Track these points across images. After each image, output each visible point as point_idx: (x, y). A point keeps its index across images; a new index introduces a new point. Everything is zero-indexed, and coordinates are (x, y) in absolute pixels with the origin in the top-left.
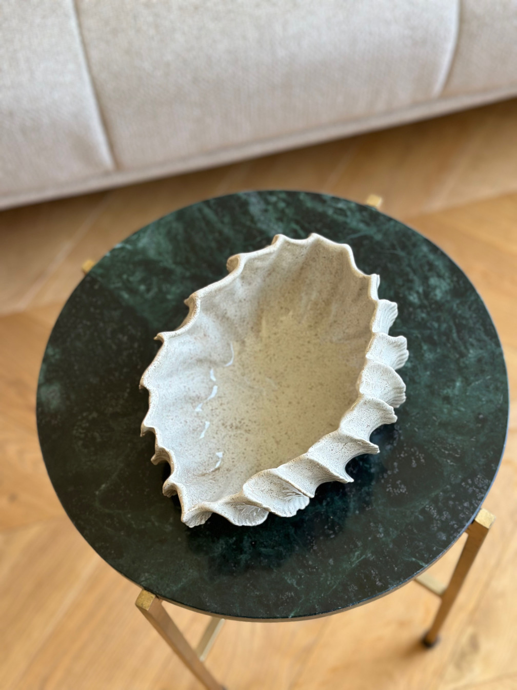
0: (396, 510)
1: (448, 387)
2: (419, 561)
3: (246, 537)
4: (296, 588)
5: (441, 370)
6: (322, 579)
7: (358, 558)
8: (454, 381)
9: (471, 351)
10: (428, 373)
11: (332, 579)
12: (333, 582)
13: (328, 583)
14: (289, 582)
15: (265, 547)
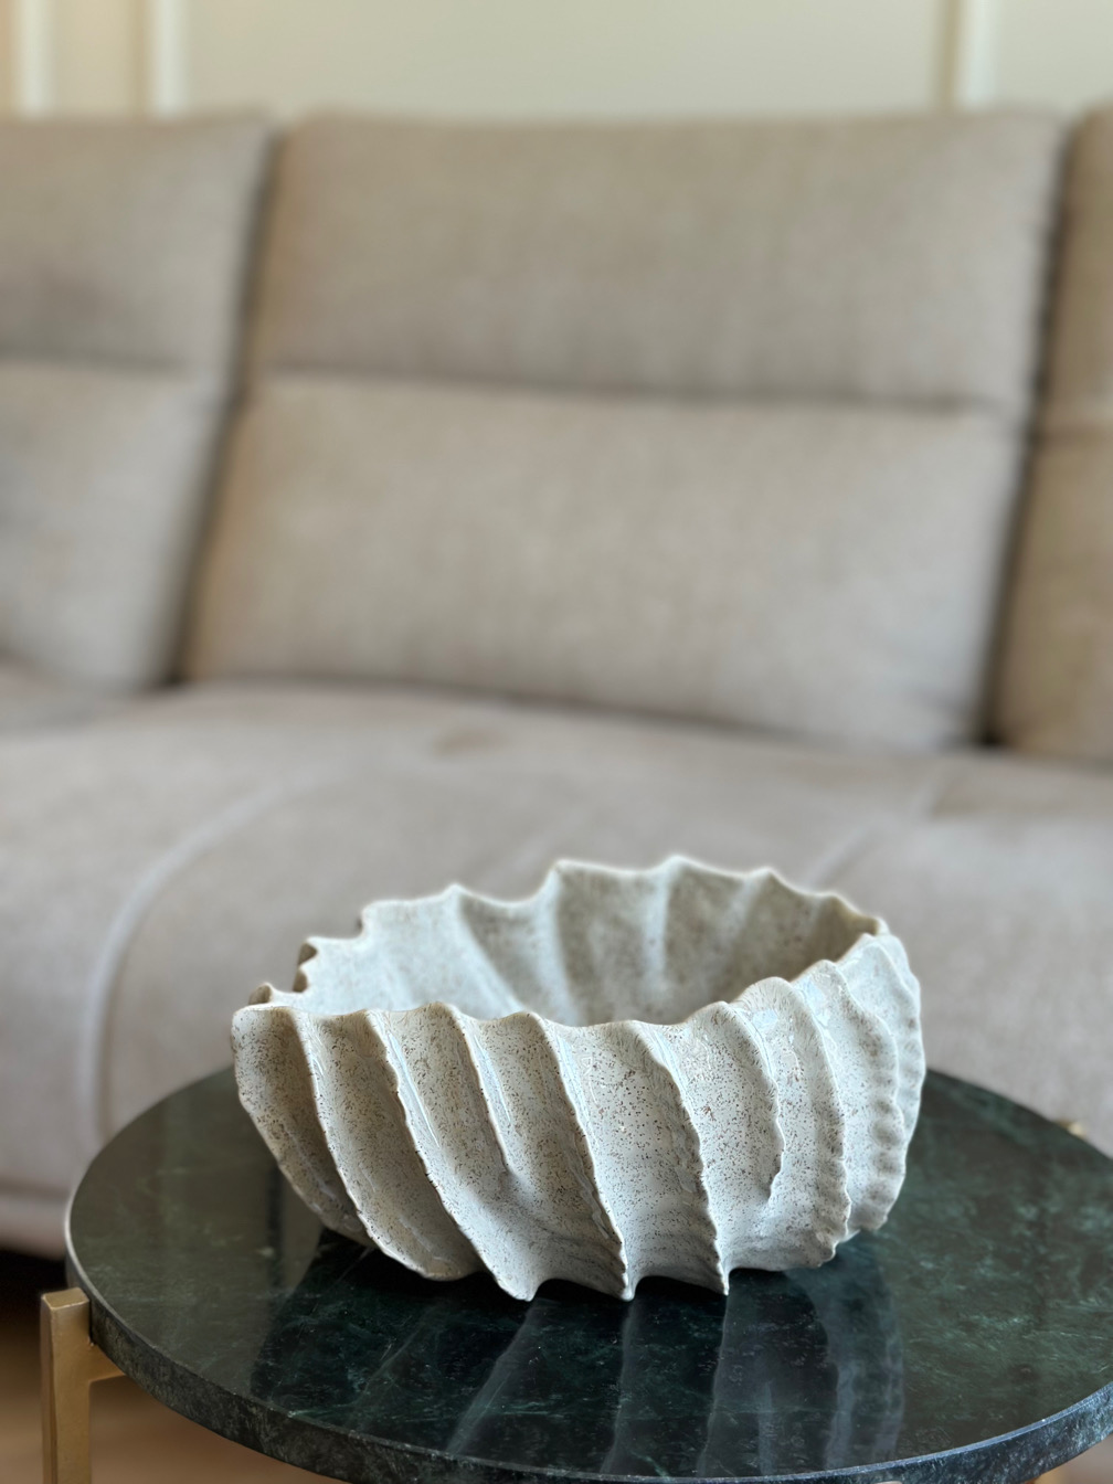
0: (687, 1392)
1: (989, 1316)
2: (657, 1466)
3: (341, 1303)
4: (353, 1389)
5: (994, 1294)
6: (420, 1400)
7: (531, 1408)
8: (1012, 1315)
9: (1092, 1300)
10: (962, 1288)
11: (439, 1408)
12: (437, 1413)
13: (426, 1410)
14: (350, 1377)
15: (363, 1325)
